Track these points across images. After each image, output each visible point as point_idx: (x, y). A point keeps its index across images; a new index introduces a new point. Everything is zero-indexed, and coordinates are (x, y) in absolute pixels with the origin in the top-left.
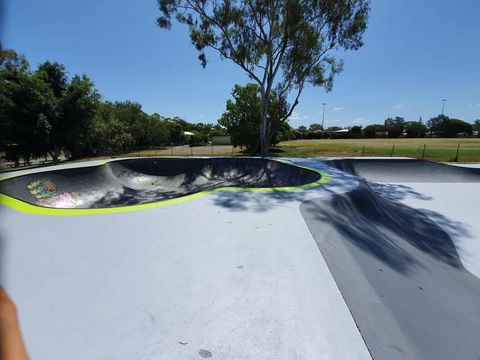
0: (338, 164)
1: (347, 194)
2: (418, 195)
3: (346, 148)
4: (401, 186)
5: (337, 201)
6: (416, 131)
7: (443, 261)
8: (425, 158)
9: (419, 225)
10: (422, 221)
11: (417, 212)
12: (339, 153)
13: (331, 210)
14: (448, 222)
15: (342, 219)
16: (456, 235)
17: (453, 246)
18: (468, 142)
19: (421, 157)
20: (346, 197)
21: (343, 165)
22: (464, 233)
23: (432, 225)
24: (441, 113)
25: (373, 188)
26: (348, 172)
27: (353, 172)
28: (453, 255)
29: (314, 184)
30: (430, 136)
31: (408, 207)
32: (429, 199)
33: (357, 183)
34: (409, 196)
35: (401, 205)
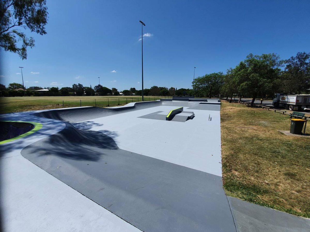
0: (46, 115)
1: (59, 133)
2: (97, 125)
3: (50, 103)
4: (89, 122)
5: (53, 140)
6: (89, 92)
7: (112, 149)
8: (97, 106)
9: (100, 138)
10: (101, 136)
11: (98, 132)
12: (45, 106)
13: (51, 146)
14: (110, 133)
15: (61, 149)
16: (114, 137)
17: (114, 142)
18: (112, 98)
19: (95, 105)
20: (59, 135)
21: (51, 115)
22: (117, 135)
23: (106, 136)
24: (99, 84)
25: (75, 126)
26: (56, 119)
27: (60, 119)
28: (115, 145)
29: (30, 132)
30: (97, 95)
31: (94, 131)
32: (102, 125)
33: (64, 125)
34: (94, 126)
35: (91, 131)
